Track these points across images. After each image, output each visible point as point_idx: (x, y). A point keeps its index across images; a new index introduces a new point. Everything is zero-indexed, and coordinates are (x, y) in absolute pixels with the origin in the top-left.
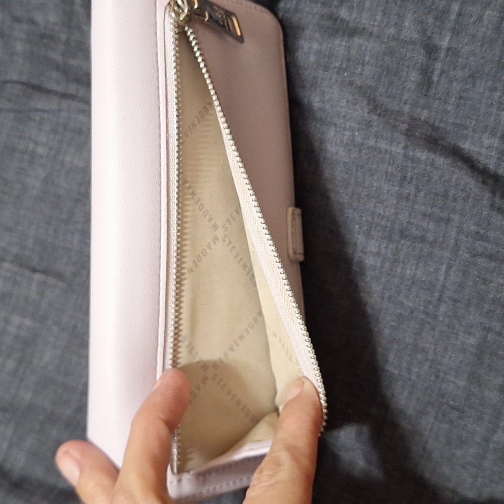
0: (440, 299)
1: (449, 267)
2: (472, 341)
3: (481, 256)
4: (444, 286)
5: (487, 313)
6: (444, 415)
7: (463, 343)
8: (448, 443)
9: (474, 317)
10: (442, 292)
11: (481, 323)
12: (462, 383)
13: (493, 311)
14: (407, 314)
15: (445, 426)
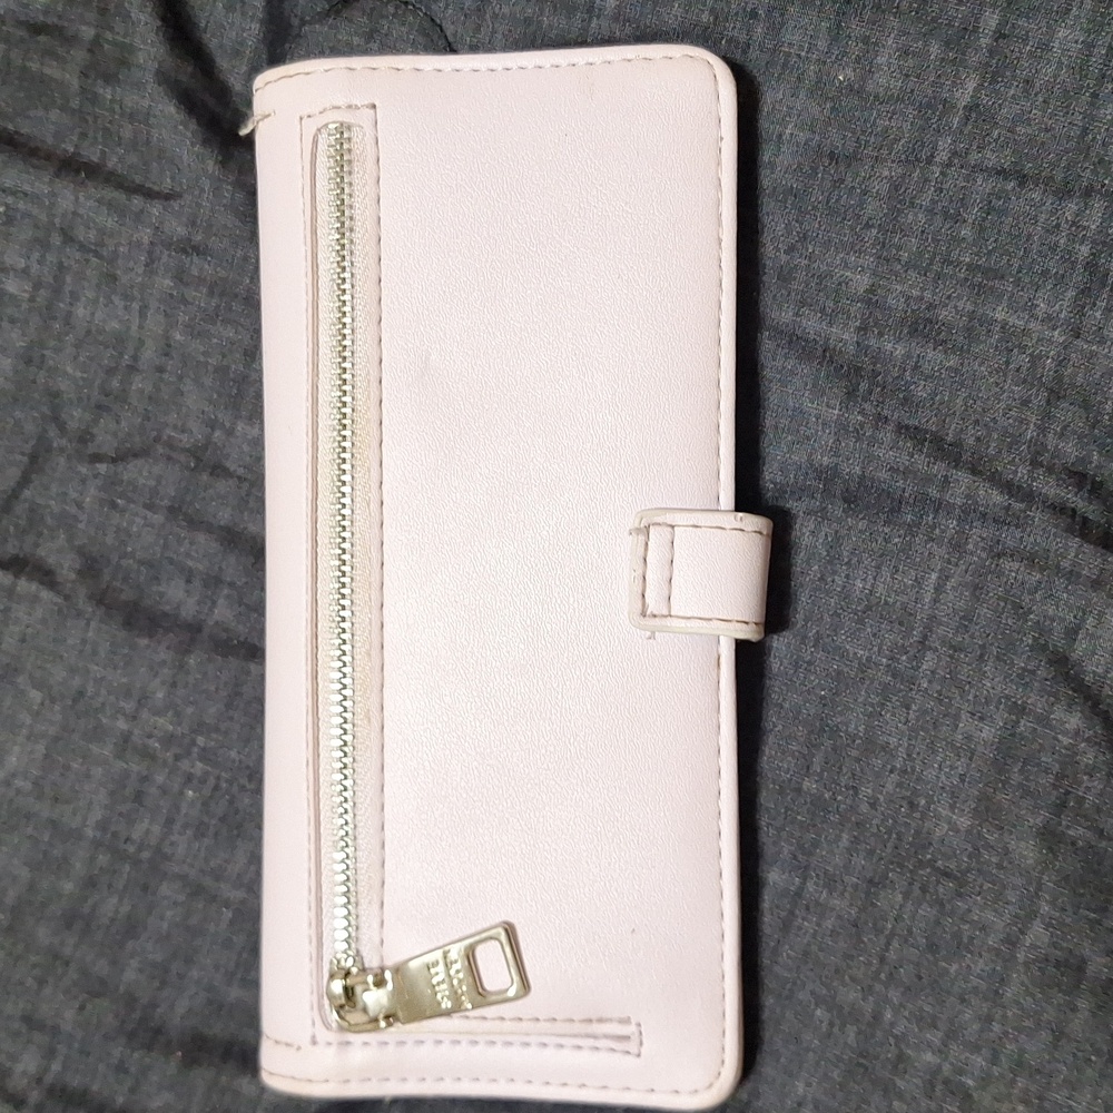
0: (923, 642)
1: (945, 577)
2: (987, 733)
3: (1012, 556)
4: (932, 618)
5: (1021, 677)
6: (924, 889)
7: (969, 738)
8: (932, 947)
9: (993, 683)
10: (928, 628)
11: (1008, 698)
12: (964, 822)
13: (1033, 672)
14: (852, 674)
15: (926, 911)
